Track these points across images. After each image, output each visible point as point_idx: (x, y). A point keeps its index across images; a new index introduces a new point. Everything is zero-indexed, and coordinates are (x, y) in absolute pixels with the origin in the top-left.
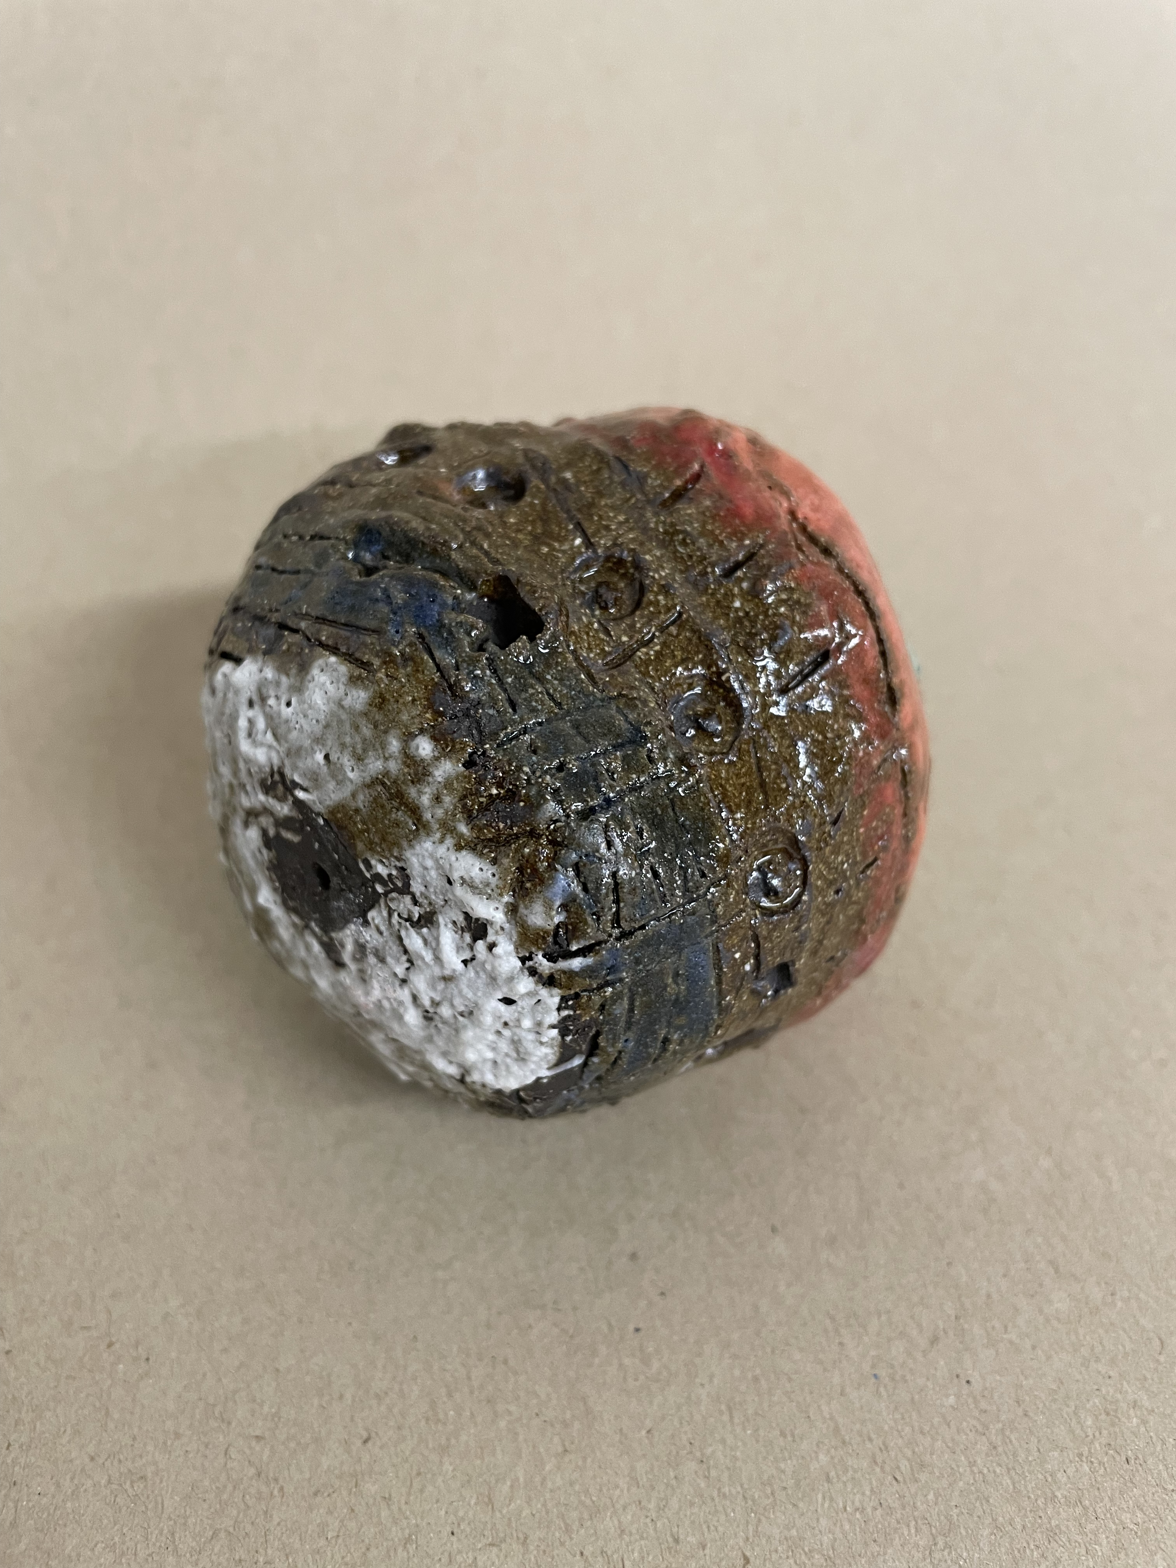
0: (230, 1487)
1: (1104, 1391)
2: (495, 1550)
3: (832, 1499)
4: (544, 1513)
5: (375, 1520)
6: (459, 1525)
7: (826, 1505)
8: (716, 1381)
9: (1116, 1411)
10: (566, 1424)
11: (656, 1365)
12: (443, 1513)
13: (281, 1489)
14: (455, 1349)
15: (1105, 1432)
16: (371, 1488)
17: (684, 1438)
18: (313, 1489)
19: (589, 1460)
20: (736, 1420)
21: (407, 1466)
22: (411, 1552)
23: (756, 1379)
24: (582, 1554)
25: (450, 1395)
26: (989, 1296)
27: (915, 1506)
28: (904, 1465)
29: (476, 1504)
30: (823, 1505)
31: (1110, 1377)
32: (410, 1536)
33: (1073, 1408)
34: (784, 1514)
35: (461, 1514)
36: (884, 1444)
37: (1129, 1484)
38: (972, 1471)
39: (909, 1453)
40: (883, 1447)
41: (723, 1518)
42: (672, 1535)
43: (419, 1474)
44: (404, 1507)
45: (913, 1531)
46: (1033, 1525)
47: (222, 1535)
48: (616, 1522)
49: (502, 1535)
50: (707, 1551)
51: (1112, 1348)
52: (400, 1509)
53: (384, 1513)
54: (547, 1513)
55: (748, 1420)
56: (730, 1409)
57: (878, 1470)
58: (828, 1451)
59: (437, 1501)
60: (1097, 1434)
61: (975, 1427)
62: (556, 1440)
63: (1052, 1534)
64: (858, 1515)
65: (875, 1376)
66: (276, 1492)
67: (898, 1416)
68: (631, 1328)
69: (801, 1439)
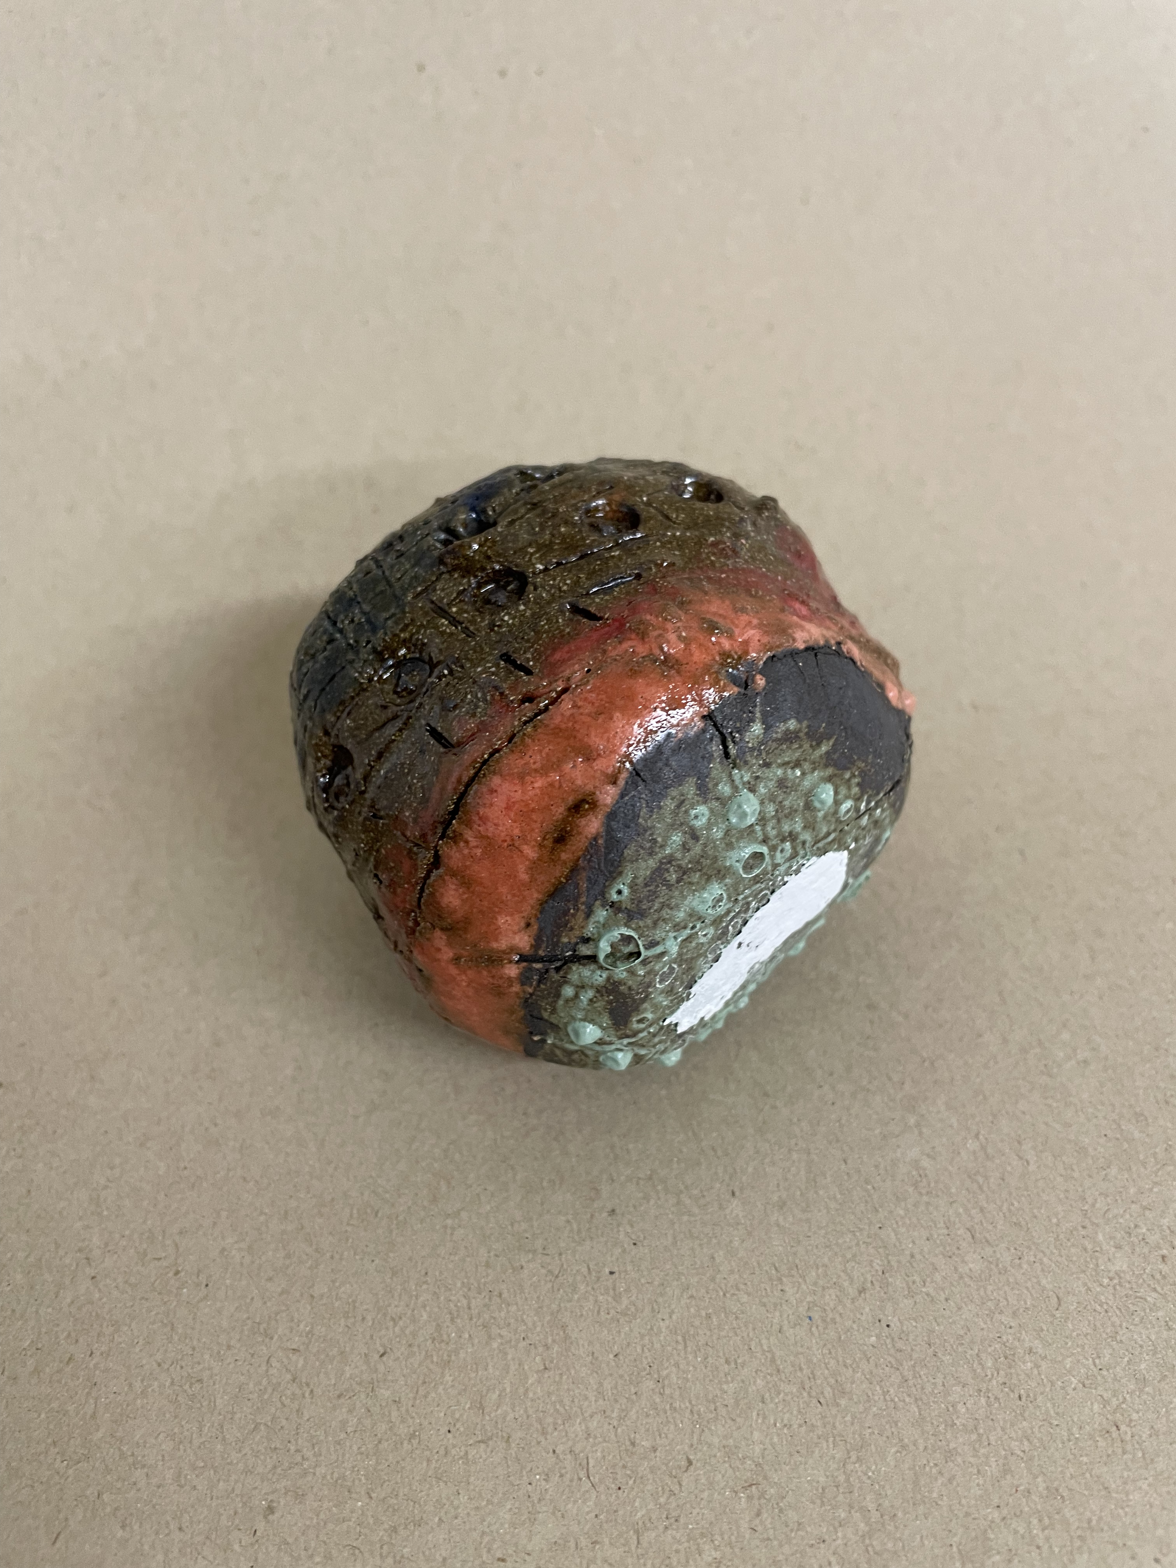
0: (270, 1390)
1: (1004, 1338)
2: (483, 1446)
3: (765, 1418)
4: (525, 1417)
5: (386, 1419)
6: (455, 1425)
7: (760, 1421)
8: (674, 1317)
9: (1014, 1355)
10: (547, 1347)
11: (625, 1301)
12: (442, 1414)
13: (312, 1391)
14: (459, 1285)
15: (1002, 1373)
16: (385, 1393)
17: (645, 1362)
18: (337, 1393)
19: (565, 1377)
20: (689, 1349)
21: (414, 1376)
22: (415, 1446)
23: (708, 1316)
24: (554, 1451)
25: (452, 1320)
26: (912, 1256)
27: (834, 1427)
28: (828, 1391)
29: (469, 1408)
30: (757, 1421)
31: (1011, 1327)
32: (415, 1431)
33: (977, 1351)
34: (724, 1426)
35: (457, 1416)
36: (812, 1373)
37: (1020, 1418)
38: (885, 1400)
39: (833, 1381)
40: (811, 1376)
41: (672, 1427)
42: (630, 1440)
43: (424, 1383)
44: (411, 1409)
45: (831, 1446)
46: (933, 1446)
47: (262, 1427)
48: (583, 1428)
49: (490, 1434)
50: (658, 1454)
51: (1015, 1302)
52: (407, 1411)
53: (395, 1414)
54: (528, 1417)
55: (699, 1350)
56: (685, 1340)
57: (805, 1394)
58: (765, 1377)
59: (438, 1405)
60: (995, 1374)
61: (890, 1362)
62: (538, 1359)
63: (950, 1455)
64: (785, 1431)
65: (810, 1318)
66: (307, 1395)
67: (825, 1351)
68: (607, 1271)
69: (742, 1367)
